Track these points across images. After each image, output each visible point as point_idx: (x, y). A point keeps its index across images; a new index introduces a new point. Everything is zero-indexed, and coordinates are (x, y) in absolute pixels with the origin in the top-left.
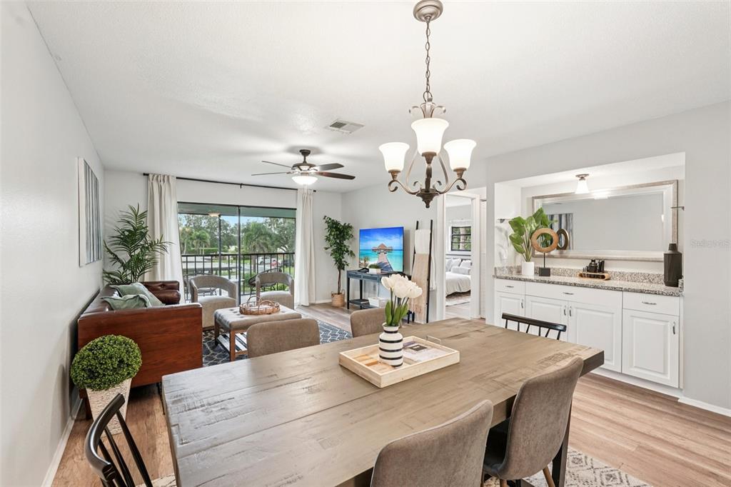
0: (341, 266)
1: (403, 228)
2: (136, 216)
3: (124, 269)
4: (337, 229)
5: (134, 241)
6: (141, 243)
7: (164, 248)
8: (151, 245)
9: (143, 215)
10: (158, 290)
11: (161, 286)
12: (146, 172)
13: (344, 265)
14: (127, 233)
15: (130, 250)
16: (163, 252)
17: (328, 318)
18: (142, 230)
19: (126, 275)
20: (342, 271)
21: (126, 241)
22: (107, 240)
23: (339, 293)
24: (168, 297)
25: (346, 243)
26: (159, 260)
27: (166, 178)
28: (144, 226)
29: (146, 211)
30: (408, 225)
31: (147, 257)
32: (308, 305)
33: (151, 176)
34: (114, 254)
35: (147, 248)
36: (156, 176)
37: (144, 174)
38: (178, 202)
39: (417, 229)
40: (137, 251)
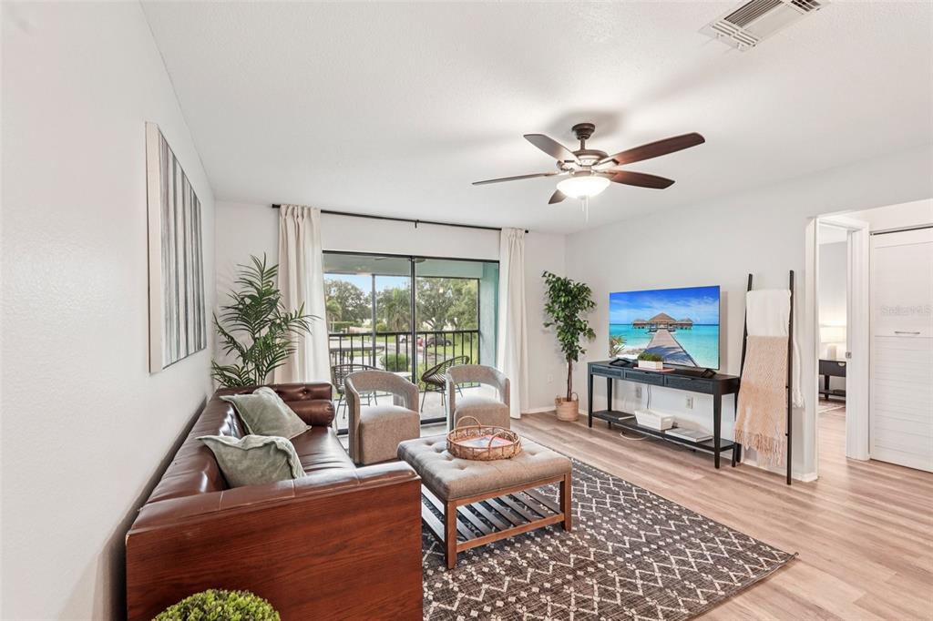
0: (572, 354)
1: (718, 287)
2: (262, 272)
3: (244, 361)
4: (568, 292)
5: (258, 315)
6: (269, 317)
7: (304, 326)
8: (286, 320)
9: (272, 272)
10: (298, 399)
11: (302, 392)
12: (276, 203)
13: (577, 351)
14: (248, 301)
15: (253, 330)
16: (302, 331)
17: (567, 445)
18: (271, 297)
19: (248, 372)
20: (574, 362)
21: (246, 314)
22: (220, 312)
23: (569, 399)
24: (315, 413)
25: (580, 315)
26: (296, 345)
27: (306, 212)
28: (274, 288)
29: (277, 265)
30: (730, 281)
31: (278, 341)
32: (519, 417)
33: (283, 209)
34: (229, 336)
35: (280, 325)
36: (290, 208)
37: (274, 206)
38: (324, 252)
39: (749, 289)
40: (265, 331)
